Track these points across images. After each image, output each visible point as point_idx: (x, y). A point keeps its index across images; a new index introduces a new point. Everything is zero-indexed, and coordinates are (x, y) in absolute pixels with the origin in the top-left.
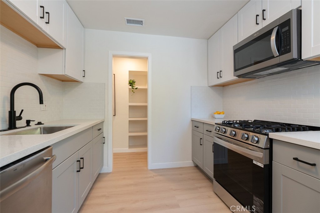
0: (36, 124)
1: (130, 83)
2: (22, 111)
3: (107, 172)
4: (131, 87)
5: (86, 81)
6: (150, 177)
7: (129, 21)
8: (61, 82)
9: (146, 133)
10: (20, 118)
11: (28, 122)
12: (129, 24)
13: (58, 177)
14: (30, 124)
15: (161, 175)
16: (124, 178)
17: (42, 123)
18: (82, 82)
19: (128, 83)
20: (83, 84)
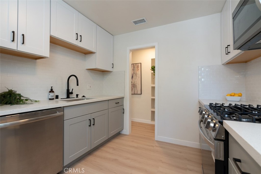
0: (82, 97)
1: (152, 69)
2: (73, 89)
3: (126, 134)
4: (153, 72)
5: (114, 70)
6: (152, 146)
7: (136, 23)
8: (102, 72)
9: (154, 109)
10: (72, 93)
11: (77, 95)
12: (136, 25)
13: (70, 125)
14: (78, 97)
15: (161, 147)
16: (133, 141)
17: (85, 96)
18: (112, 72)
19: (151, 69)
20: (113, 72)
